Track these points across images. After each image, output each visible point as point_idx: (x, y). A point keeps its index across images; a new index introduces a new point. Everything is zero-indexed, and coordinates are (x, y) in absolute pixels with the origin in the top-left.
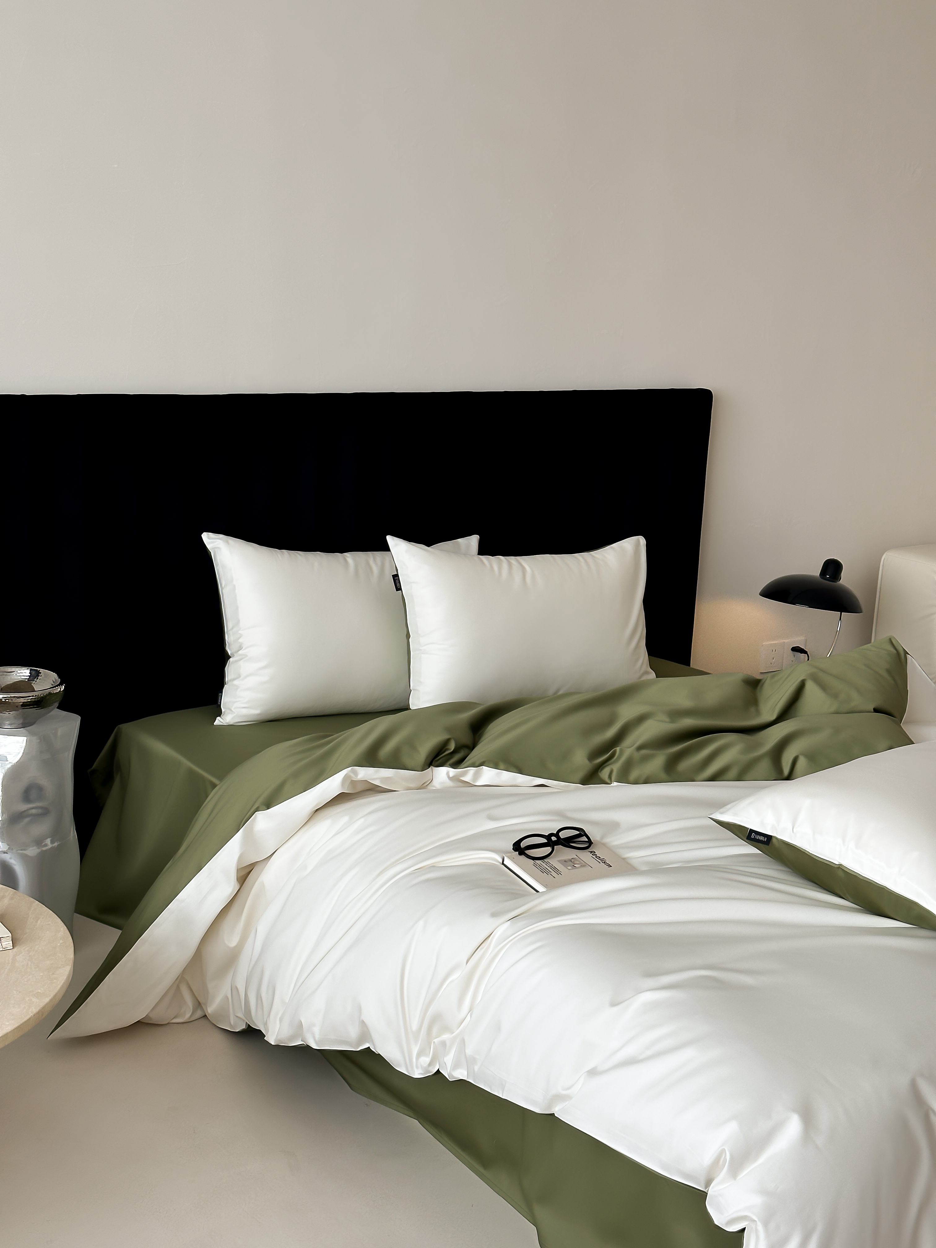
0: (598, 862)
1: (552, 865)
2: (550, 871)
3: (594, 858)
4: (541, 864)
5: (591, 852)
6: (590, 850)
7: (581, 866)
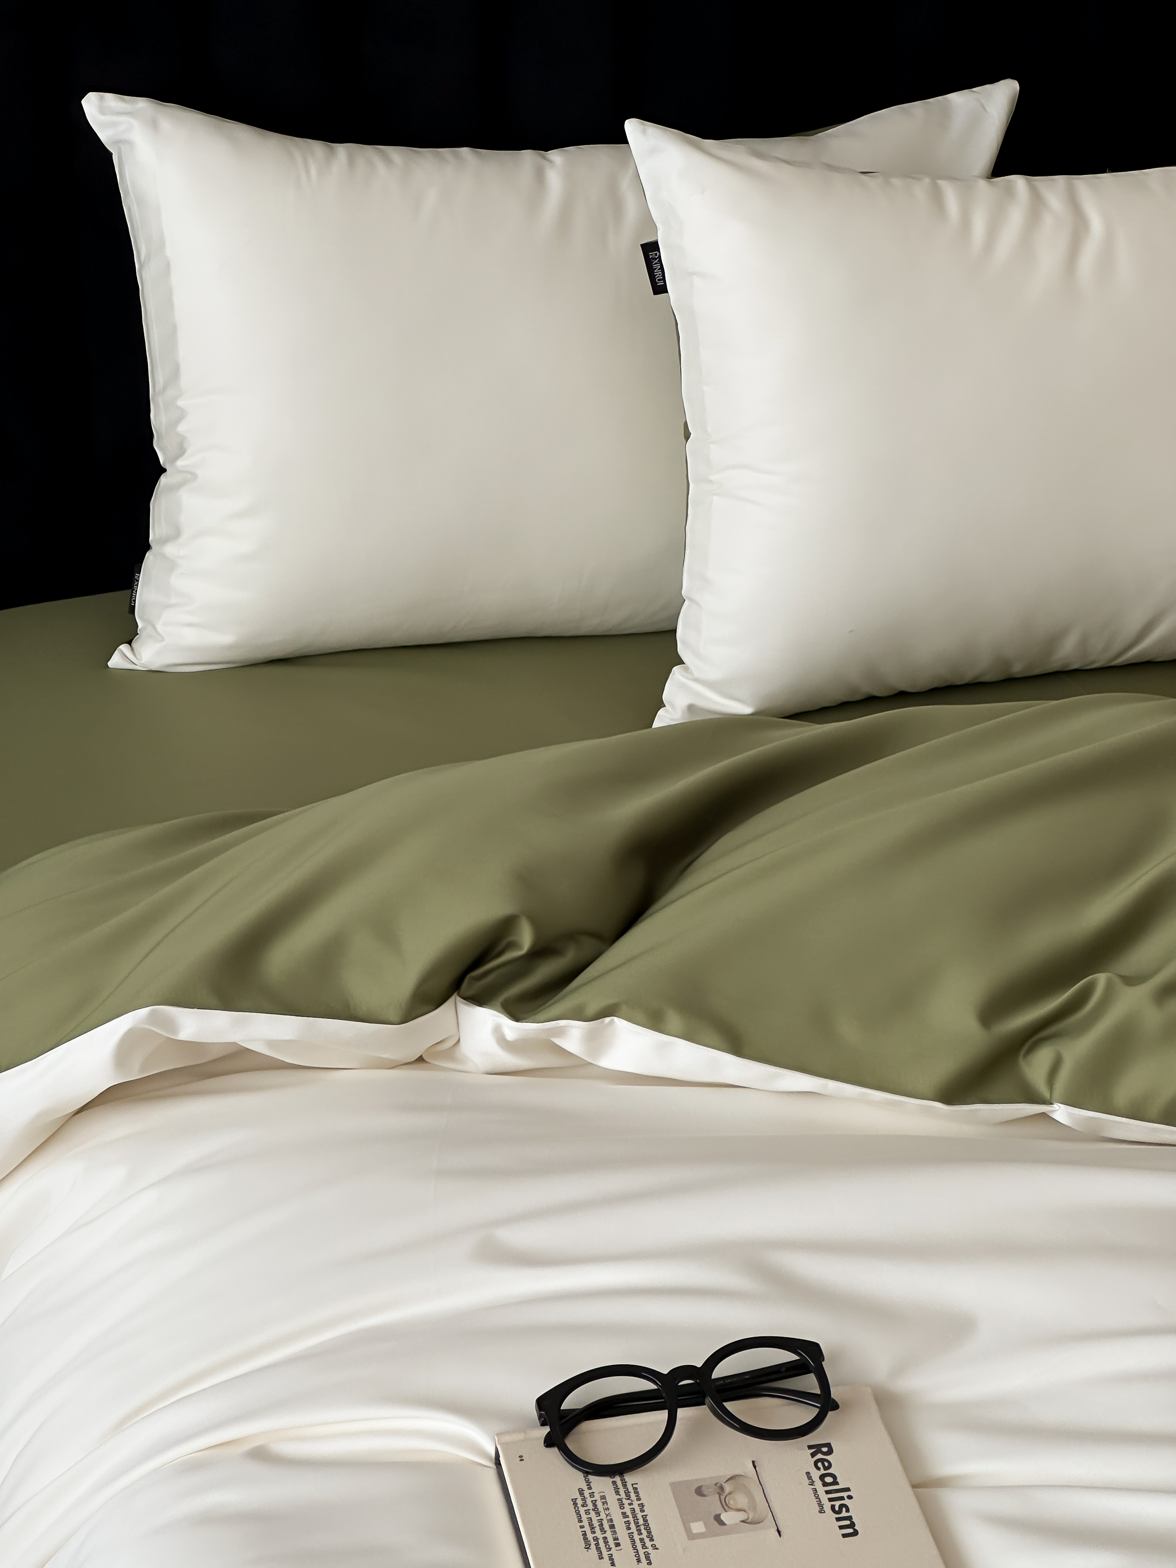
0: (820, 1505)
1: (642, 1506)
2: (616, 1539)
3: (812, 1483)
4: (603, 1497)
5: (816, 1449)
6: (814, 1438)
7: (746, 1521)
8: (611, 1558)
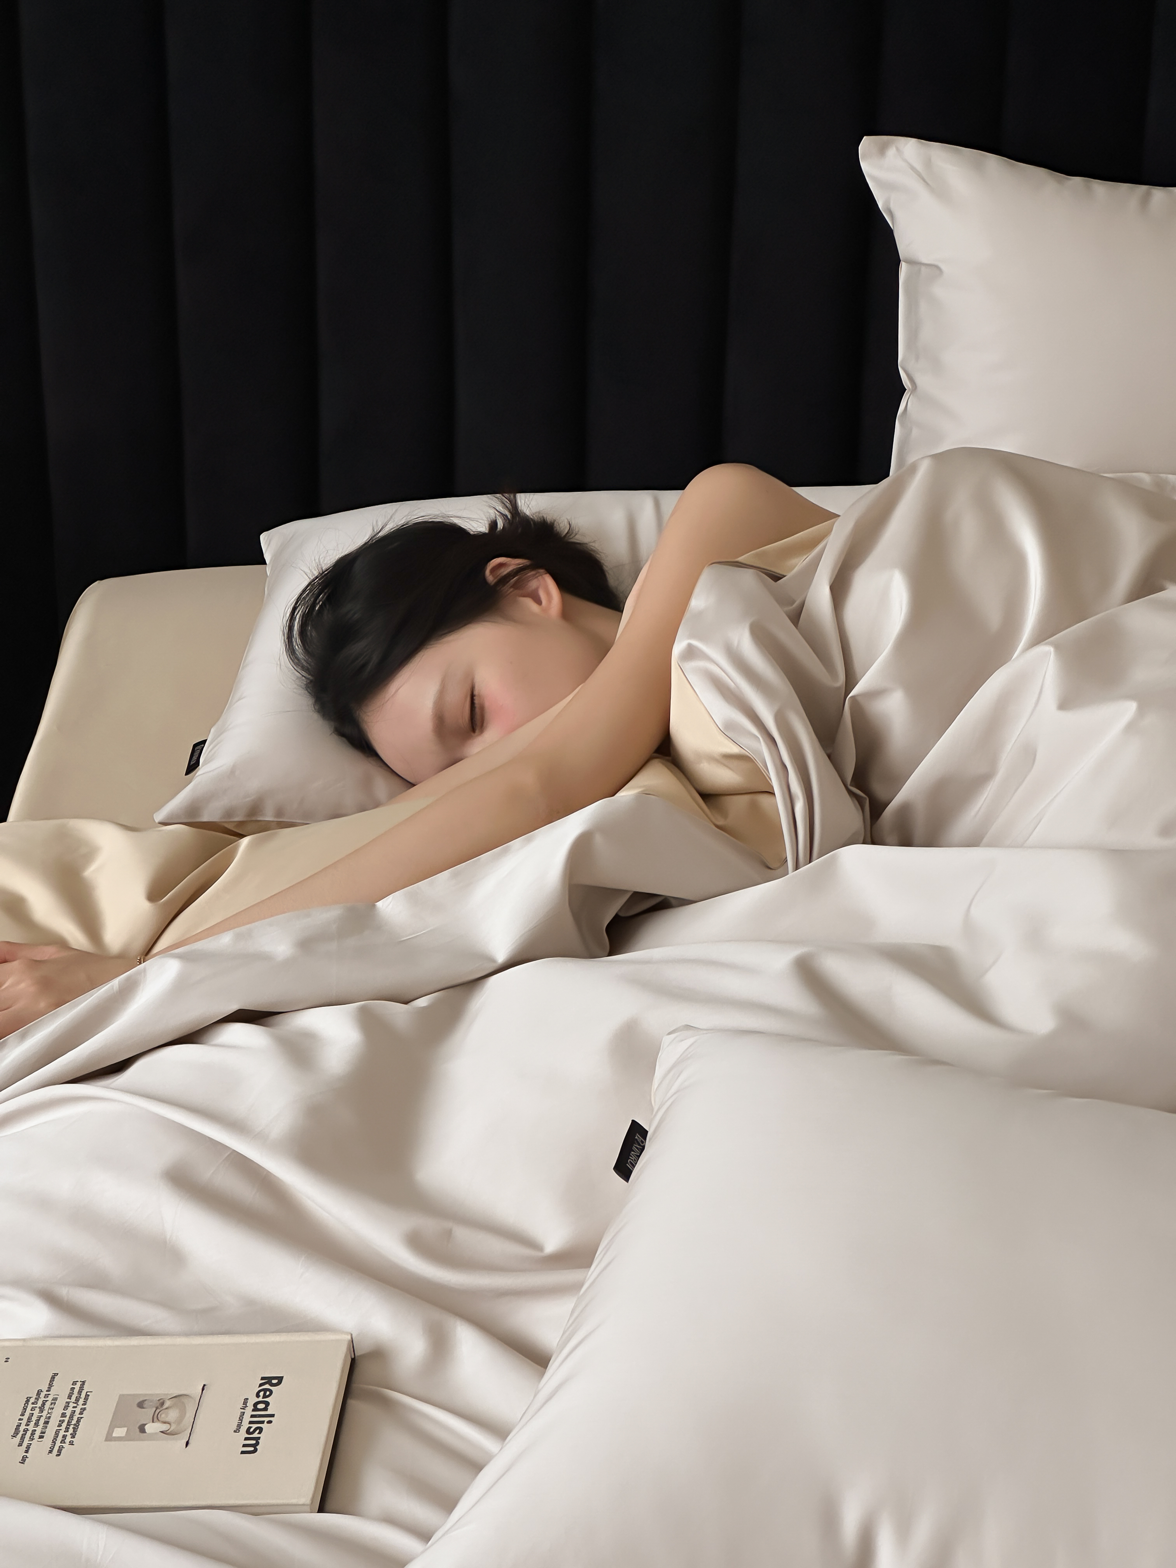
1: (83, 1410)
2: (43, 1433)
3: (244, 1408)
5: (267, 1380)
7: (166, 1432)
8: (28, 1447)
